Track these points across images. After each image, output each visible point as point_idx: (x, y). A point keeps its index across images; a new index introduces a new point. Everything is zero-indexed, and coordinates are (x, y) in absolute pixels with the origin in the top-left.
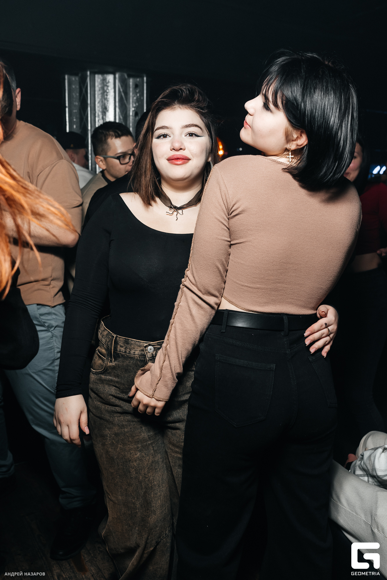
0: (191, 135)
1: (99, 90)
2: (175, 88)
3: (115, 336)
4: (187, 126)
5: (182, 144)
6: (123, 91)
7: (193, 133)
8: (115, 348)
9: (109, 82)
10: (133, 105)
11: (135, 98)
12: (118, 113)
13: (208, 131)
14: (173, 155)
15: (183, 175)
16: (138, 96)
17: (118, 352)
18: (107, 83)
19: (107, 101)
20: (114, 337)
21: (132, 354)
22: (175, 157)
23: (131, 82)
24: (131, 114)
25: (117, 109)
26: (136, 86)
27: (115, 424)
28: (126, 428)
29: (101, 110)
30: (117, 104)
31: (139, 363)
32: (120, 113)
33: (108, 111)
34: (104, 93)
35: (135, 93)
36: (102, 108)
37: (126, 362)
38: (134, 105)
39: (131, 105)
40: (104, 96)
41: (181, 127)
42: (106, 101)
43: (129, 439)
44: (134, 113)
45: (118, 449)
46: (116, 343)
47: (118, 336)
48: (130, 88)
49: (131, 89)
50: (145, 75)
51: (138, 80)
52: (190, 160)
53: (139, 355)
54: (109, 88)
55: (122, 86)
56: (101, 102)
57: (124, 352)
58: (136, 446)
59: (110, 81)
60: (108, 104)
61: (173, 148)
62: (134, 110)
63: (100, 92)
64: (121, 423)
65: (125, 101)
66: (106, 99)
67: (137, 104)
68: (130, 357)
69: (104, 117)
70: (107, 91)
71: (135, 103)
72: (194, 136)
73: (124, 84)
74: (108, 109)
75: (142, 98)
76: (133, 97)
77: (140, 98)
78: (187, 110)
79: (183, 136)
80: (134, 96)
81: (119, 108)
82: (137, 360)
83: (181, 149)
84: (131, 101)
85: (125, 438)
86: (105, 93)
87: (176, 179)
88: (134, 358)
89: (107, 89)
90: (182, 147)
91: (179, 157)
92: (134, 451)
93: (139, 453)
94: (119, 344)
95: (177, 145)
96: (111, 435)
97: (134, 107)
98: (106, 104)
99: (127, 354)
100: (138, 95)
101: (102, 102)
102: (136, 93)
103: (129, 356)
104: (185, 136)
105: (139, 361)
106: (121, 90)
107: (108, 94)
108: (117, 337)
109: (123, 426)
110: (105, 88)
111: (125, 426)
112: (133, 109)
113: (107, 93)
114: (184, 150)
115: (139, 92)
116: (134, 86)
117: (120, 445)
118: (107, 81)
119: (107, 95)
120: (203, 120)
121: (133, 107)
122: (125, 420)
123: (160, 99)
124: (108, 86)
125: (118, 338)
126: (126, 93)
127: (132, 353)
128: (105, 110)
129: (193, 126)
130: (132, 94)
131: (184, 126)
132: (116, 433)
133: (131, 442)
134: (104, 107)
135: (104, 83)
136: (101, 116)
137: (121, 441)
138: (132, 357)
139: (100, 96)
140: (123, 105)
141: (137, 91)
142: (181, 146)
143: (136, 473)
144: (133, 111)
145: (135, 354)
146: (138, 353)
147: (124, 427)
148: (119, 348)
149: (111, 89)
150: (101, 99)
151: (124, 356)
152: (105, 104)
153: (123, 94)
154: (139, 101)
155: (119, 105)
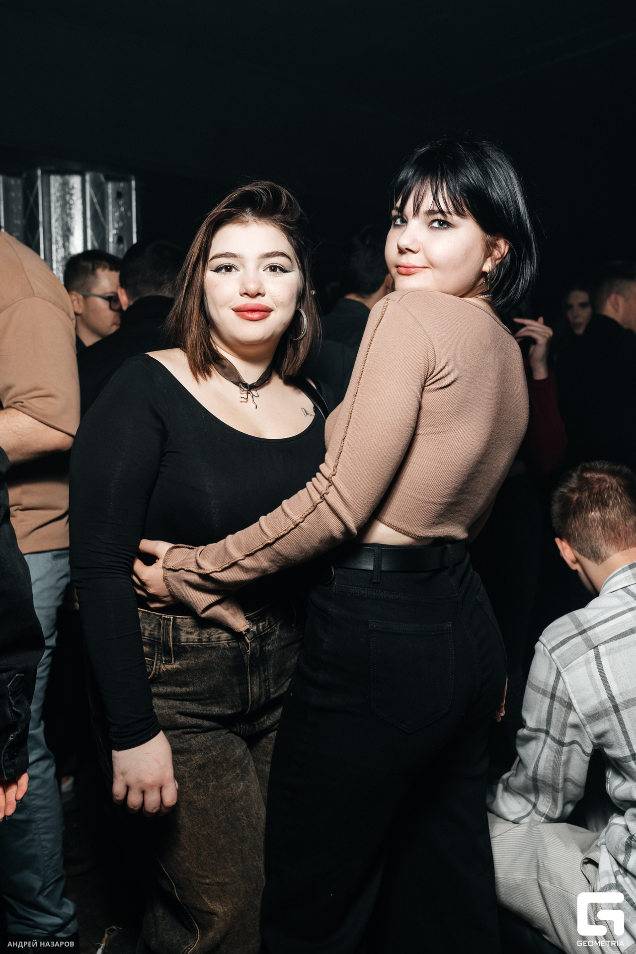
0: (273, 268)
1: (58, 201)
2: (248, 188)
3: (172, 618)
4: (269, 255)
5: (261, 284)
6: (99, 202)
7: (278, 265)
8: (176, 639)
9: (73, 188)
10: (113, 225)
11: (117, 214)
12: (91, 237)
13: (298, 261)
14: (246, 305)
15: (261, 337)
16: (121, 212)
17: (182, 644)
18: (69, 190)
19: (71, 218)
20: (170, 619)
21: (214, 642)
22: (249, 307)
23: (110, 188)
24: (111, 239)
25: (89, 232)
26: (119, 195)
27: (195, 751)
28: (214, 751)
29: (60, 232)
30: (89, 223)
31: (229, 653)
32: (94, 238)
33: (72, 234)
34: (66, 205)
35: (117, 206)
36: (62, 229)
37: (202, 657)
38: (116, 226)
39: (111, 226)
40: (66, 211)
41: (258, 256)
42: (69, 219)
43: (223, 766)
44: (116, 238)
45: (211, 789)
46: (176, 628)
47: (178, 617)
48: (108, 197)
49: (110, 200)
50: (133, 177)
51: (122, 185)
52: (272, 311)
53: (228, 640)
54: (74, 198)
55: (96, 195)
56: (60, 219)
57: (197, 641)
58: (234, 774)
59: (74, 186)
60: (73, 222)
61: (245, 292)
62: (116, 234)
63: (59, 204)
64: (204, 746)
65: (102, 219)
66: (69, 215)
67: (121, 224)
68: (210, 647)
69: (67, 244)
70: (71, 202)
71: (118, 223)
72: (278, 270)
73: (99, 190)
74: (72, 231)
75: (129, 214)
76: (114, 213)
77: (126, 214)
78: (268, 227)
79: (261, 270)
80: (116, 212)
81: (93, 229)
82: (225, 649)
83: (259, 294)
84: (110, 218)
85: (217, 767)
86: (68, 206)
87: (247, 342)
88: (219, 646)
89: (71, 199)
90: (261, 291)
91: (255, 307)
92: (234, 782)
93: (242, 784)
94: (182, 630)
95: (252, 288)
96: (192, 772)
97: (116, 229)
98: (69, 223)
99: (203, 643)
100: (122, 209)
101: (63, 219)
102: (119, 207)
103: (207, 646)
104: (264, 270)
105: (227, 650)
106: (95, 200)
107: (73, 206)
108: (175, 619)
109: (207, 748)
110: (68, 197)
111: (212, 748)
112: (115, 232)
113: (71, 205)
114: (264, 295)
115: (124, 204)
116: (115, 195)
117: (212, 782)
118: (71, 186)
119: (70, 209)
120: (291, 244)
121: (114, 228)
122: (208, 738)
123: (223, 208)
124: (71, 195)
125: (178, 621)
126: (103, 204)
127: (213, 640)
128: (67, 233)
129: (278, 255)
130: (113, 208)
131: (265, 254)
132: (200, 765)
133: (227, 770)
134: (65, 228)
135: (66, 189)
136: (61, 243)
137: (212, 775)
138: (215, 647)
139: (59, 210)
140: (98, 225)
141: (121, 202)
142: (259, 289)
143: (247, 818)
144: (113, 235)
145: (220, 640)
146: (227, 637)
147: (210, 750)
148: (183, 637)
149: (77, 200)
150: (61, 215)
151: (199, 647)
152: (67, 223)
153: (98, 207)
154: (125, 219)
155: (92, 225)
